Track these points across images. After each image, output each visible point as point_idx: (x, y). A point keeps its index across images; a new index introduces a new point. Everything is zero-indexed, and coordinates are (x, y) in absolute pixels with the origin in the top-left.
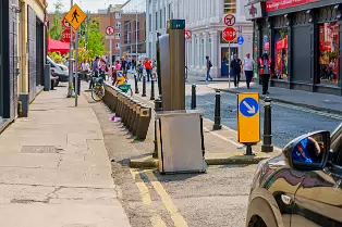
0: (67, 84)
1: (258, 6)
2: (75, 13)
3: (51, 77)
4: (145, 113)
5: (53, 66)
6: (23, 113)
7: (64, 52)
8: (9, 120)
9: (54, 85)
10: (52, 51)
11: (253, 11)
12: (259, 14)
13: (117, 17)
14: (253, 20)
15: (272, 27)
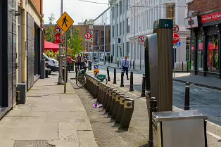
0: (57, 73)
1: (195, 19)
2: (65, 19)
3: (46, 69)
4: (129, 104)
5: (47, 60)
6: (21, 101)
7: (55, 50)
8: (7, 109)
9: (48, 74)
10: (47, 49)
11: (191, 22)
12: (196, 25)
13: (91, 27)
14: (190, 29)
15: (205, 34)
